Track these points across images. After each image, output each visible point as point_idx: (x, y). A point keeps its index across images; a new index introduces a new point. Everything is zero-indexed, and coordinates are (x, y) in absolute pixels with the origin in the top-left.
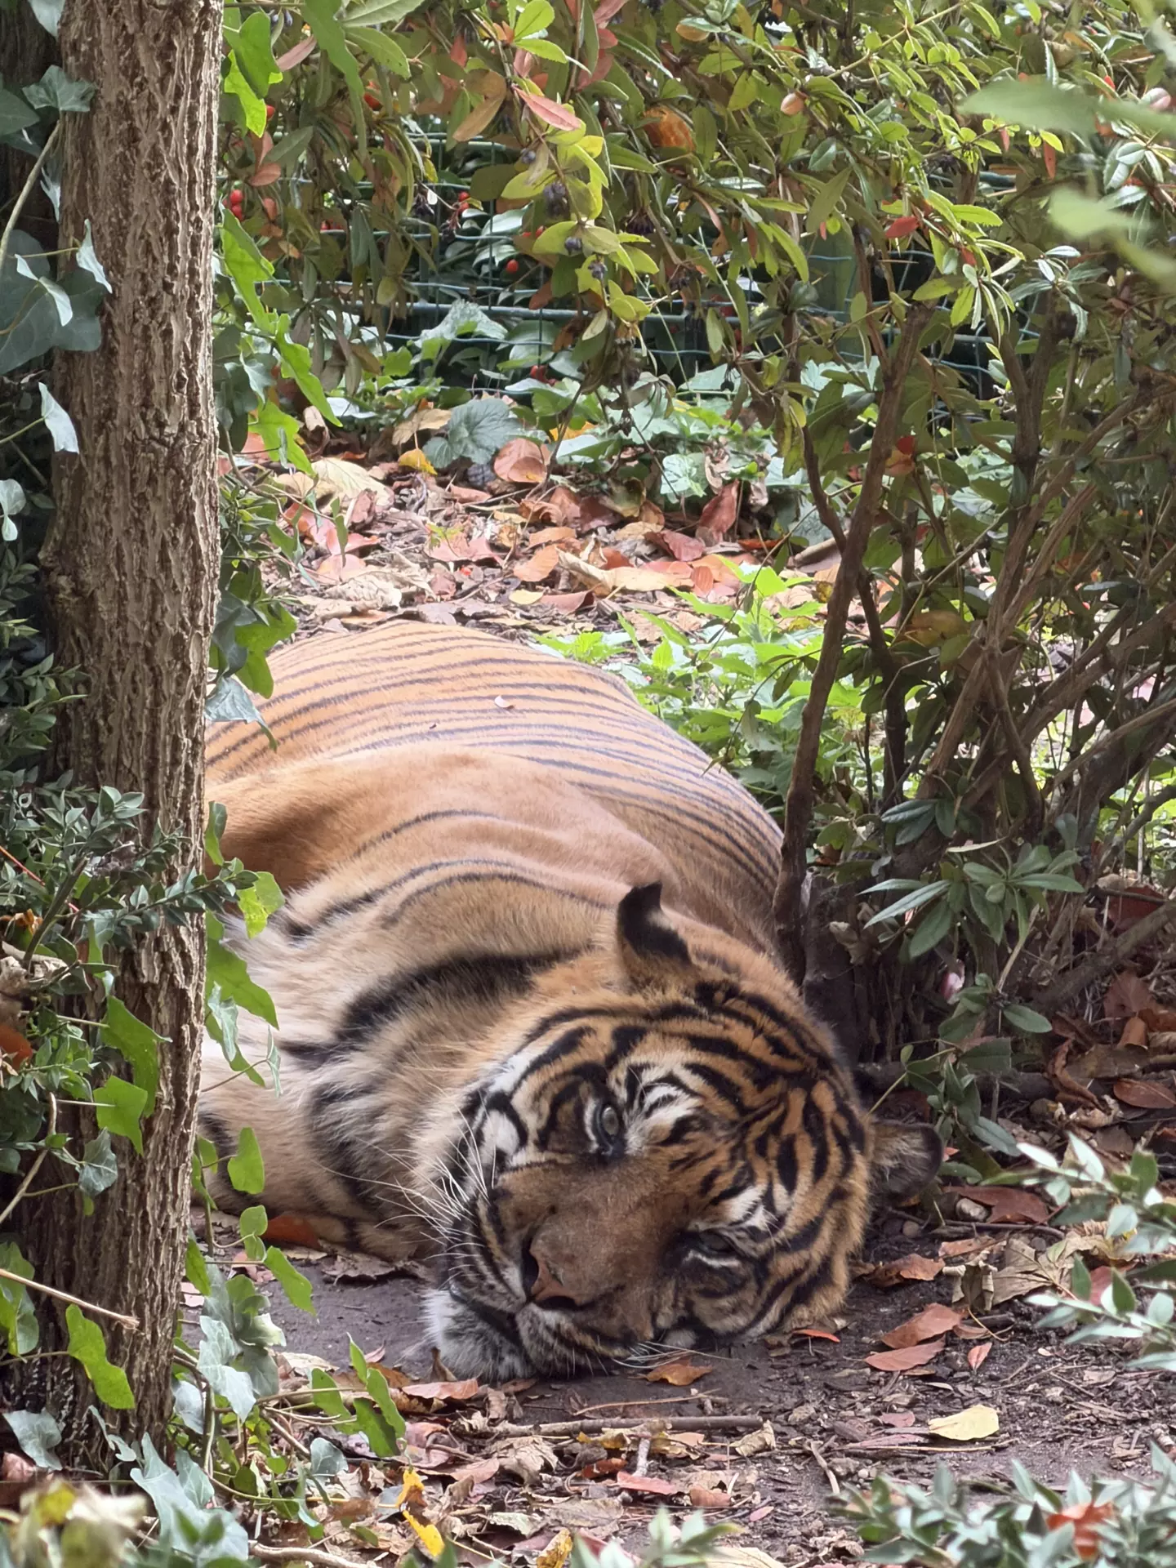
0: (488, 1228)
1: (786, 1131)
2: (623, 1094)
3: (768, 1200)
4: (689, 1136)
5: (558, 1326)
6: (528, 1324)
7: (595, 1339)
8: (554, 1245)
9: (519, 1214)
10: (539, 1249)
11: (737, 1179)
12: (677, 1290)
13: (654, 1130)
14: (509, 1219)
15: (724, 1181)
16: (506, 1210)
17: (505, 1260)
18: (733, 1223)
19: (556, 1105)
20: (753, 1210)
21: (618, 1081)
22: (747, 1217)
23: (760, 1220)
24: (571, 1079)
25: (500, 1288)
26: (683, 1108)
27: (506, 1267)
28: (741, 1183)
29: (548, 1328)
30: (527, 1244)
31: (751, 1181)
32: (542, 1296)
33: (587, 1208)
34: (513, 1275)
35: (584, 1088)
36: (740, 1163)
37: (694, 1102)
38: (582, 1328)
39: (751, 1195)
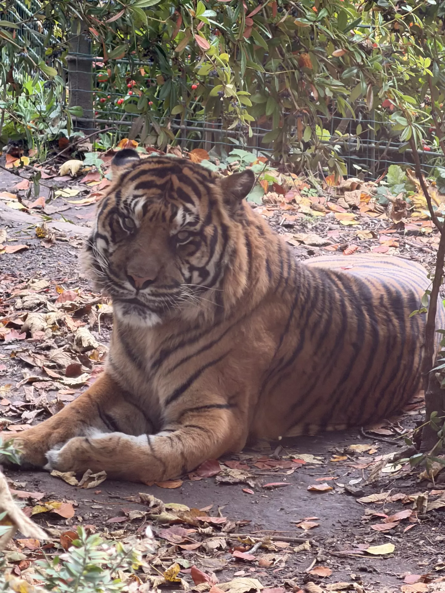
0: (112, 276)
1: (175, 187)
2: (125, 211)
3: (186, 210)
4: (149, 208)
5: (151, 291)
6: (143, 298)
7: (166, 289)
8: (134, 268)
9: (118, 266)
10: (130, 272)
11: (172, 210)
12: (180, 258)
13: (138, 215)
14: (117, 270)
15: (168, 214)
16: (114, 267)
17: (123, 282)
18: (181, 225)
19: (111, 225)
20: (184, 216)
21: (122, 208)
22: (184, 220)
23: (189, 219)
24: (110, 216)
25: (125, 292)
26: (142, 202)
27: (123, 284)
28: (175, 210)
29: (149, 294)
30: (126, 272)
31: (177, 208)
32: (141, 286)
33: (136, 251)
34: (128, 285)
35: (115, 216)
36: (169, 205)
37: (144, 198)
38: (158, 287)
39: (180, 213)
